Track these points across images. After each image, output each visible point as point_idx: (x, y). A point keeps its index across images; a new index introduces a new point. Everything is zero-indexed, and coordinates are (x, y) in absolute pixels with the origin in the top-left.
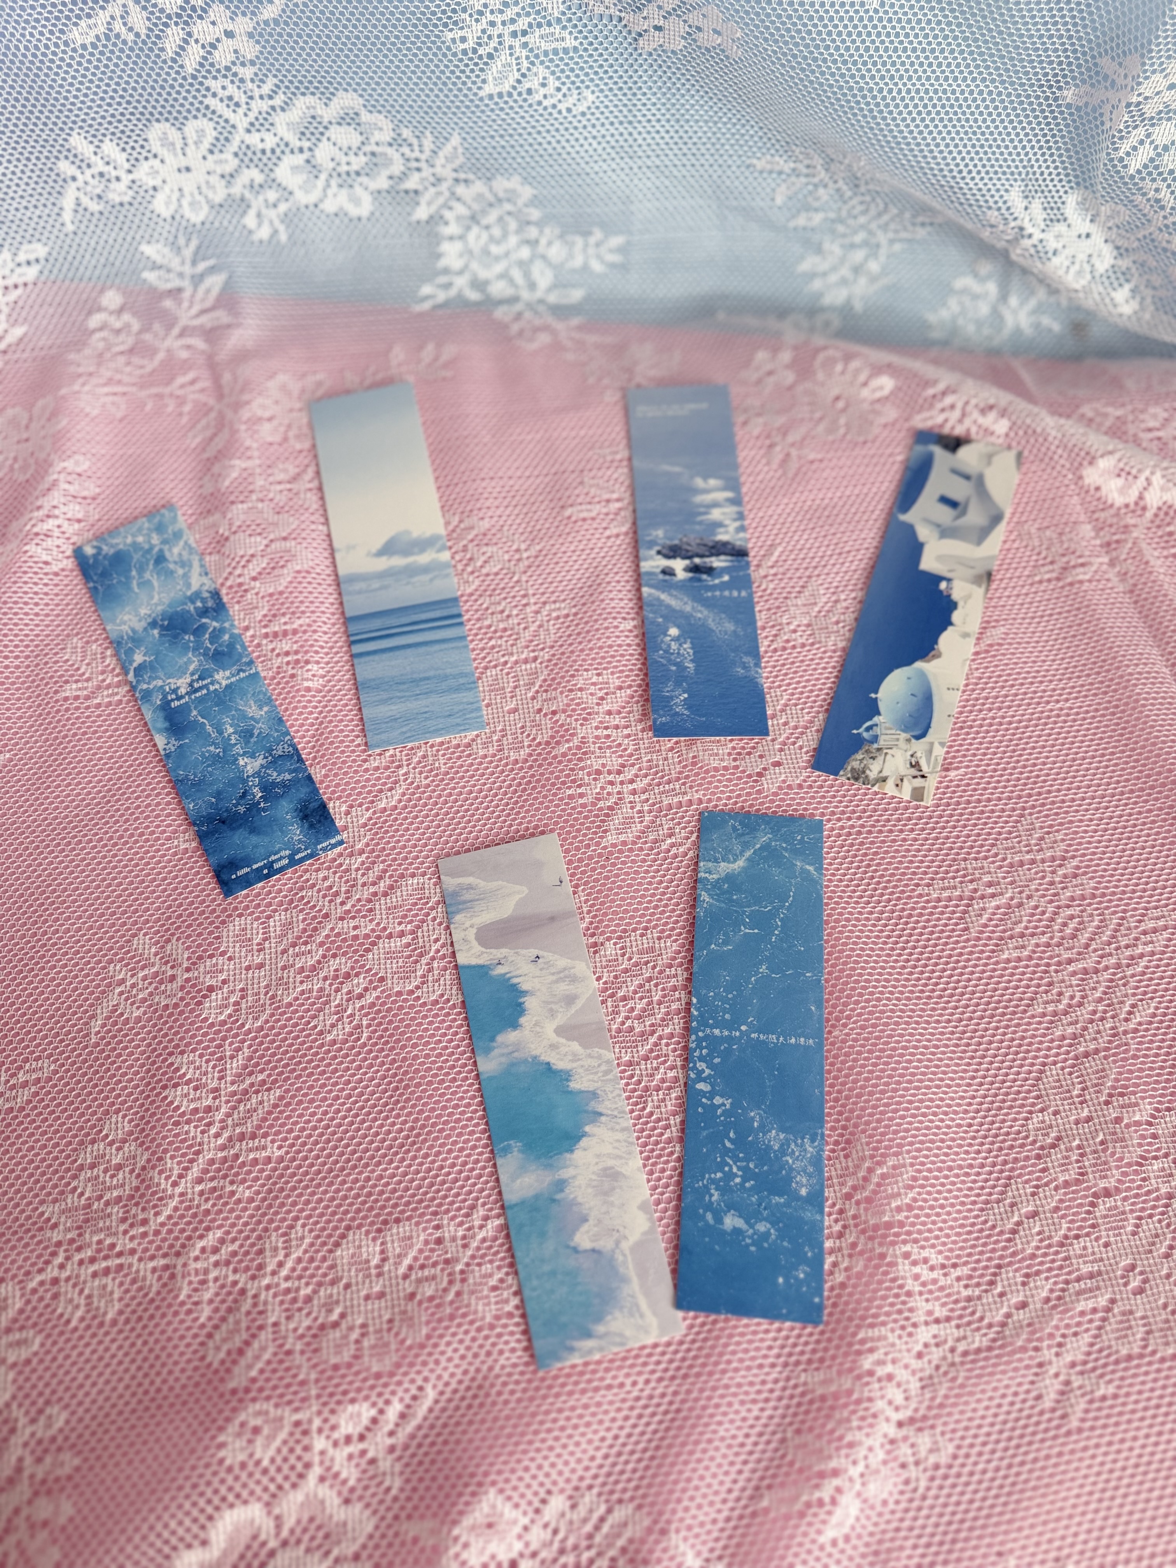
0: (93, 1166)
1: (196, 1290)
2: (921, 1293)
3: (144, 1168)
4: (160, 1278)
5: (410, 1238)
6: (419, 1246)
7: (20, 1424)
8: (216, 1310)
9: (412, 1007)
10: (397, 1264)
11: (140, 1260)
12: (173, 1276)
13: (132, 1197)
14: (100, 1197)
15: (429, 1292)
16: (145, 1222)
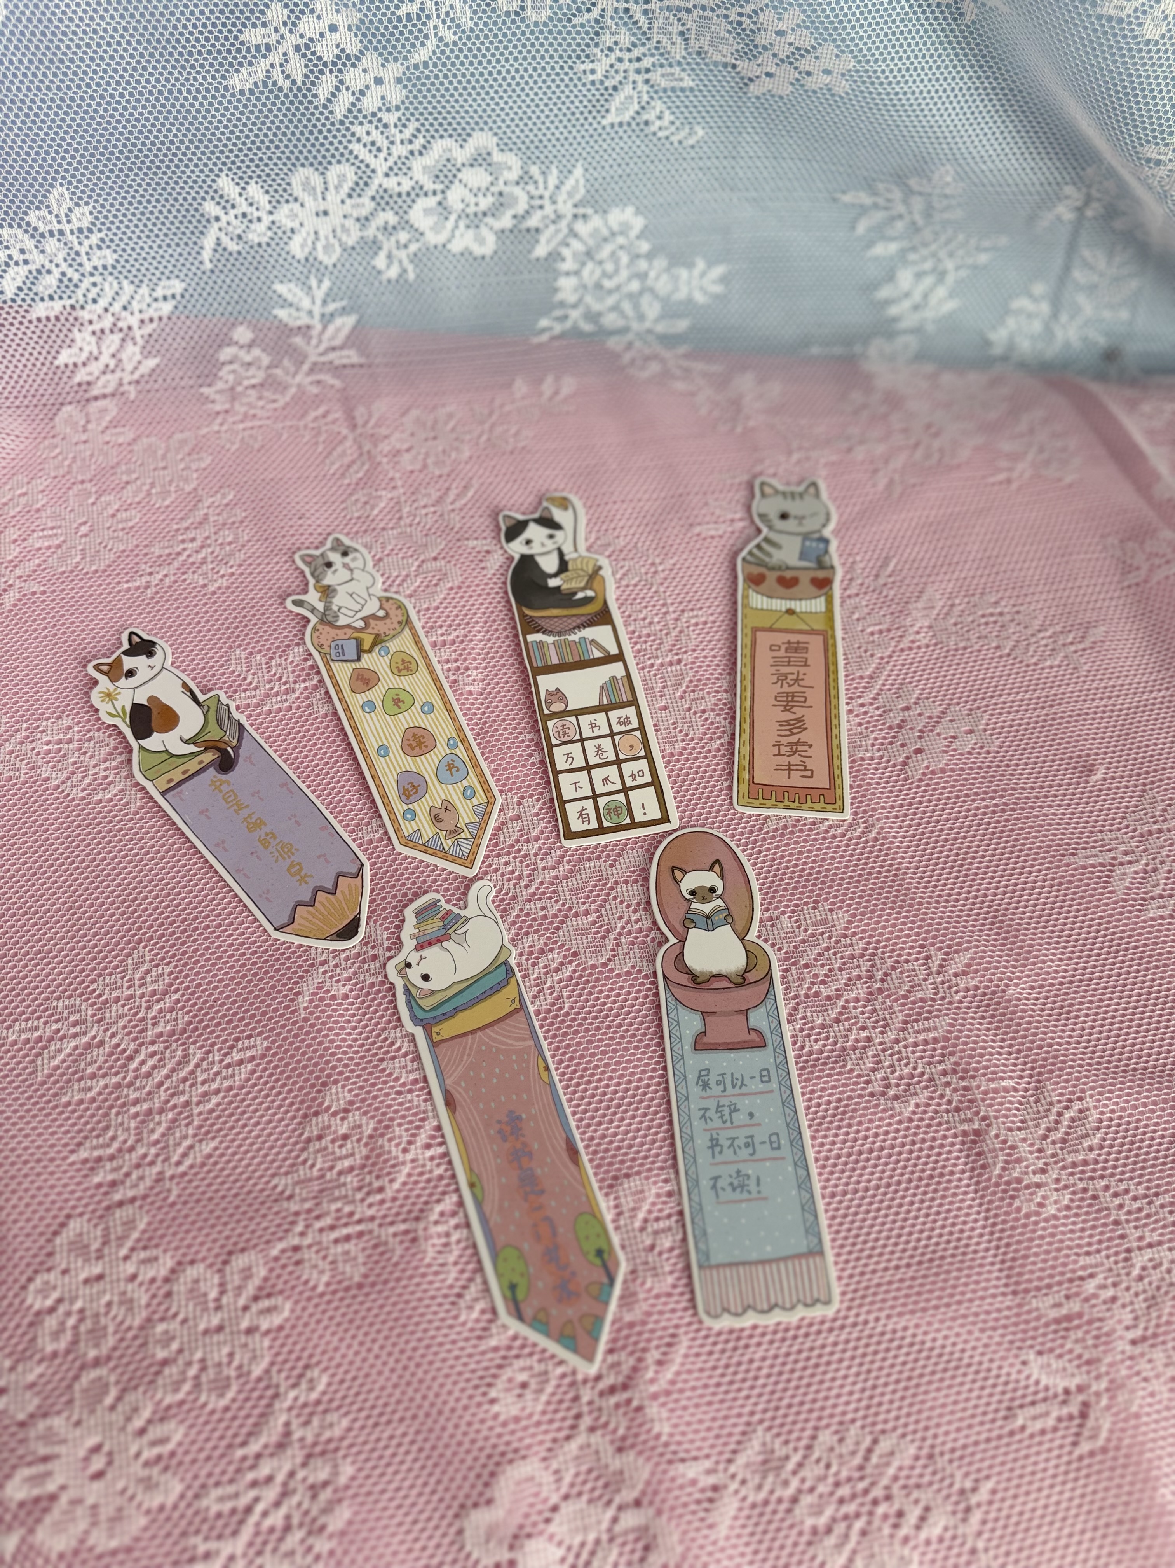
0: (320, 1138)
1: (440, 1252)
2: (1128, 1221)
3: (371, 1137)
4: (402, 1242)
5: (642, 1191)
6: (651, 1200)
7: (282, 1390)
8: (462, 1271)
9: (608, 978)
10: (632, 1217)
11: (380, 1225)
12: (414, 1240)
13: (363, 1166)
14: (331, 1168)
15: (667, 1244)
16: (381, 1190)
